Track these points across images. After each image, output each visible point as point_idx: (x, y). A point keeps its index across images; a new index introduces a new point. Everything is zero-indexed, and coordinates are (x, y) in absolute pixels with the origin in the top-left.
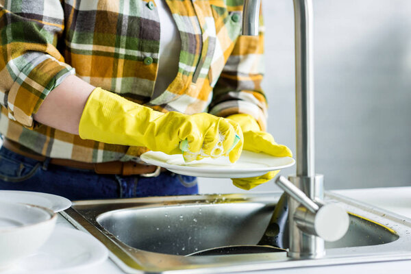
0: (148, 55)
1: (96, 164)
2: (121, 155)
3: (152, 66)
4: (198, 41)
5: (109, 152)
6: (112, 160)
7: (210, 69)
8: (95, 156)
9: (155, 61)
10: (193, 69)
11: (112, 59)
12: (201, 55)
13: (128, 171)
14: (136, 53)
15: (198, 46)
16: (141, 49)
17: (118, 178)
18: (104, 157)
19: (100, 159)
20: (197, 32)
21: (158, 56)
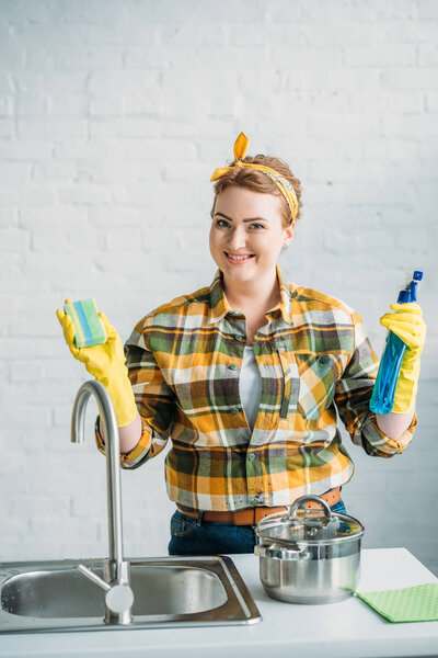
0: (234, 407)
3: (240, 415)
4: (280, 383)
5: (237, 496)
7: (298, 404)
8: (228, 503)
9: (240, 410)
10: (278, 407)
12: (283, 394)
14: (225, 408)
15: (280, 387)
16: (227, 404)
18: (235, 505)
19: (232, 506)
20: (279, 376)
21: (242, 406)
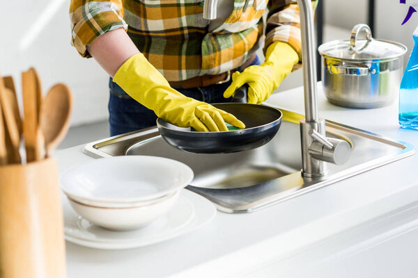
1: (183, 82)
2: (198, 71)
5: (190, 71)
6: (193, 76)
8: (181, 75)
11: (176, 8)
13: (207, 83)
17: (199, 89)
18: (187, 75)
19: (184, 78)
